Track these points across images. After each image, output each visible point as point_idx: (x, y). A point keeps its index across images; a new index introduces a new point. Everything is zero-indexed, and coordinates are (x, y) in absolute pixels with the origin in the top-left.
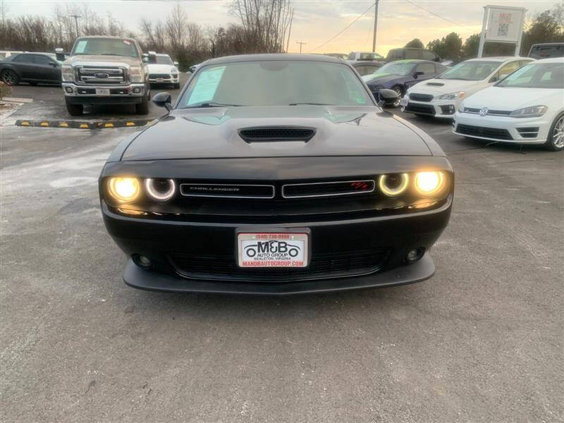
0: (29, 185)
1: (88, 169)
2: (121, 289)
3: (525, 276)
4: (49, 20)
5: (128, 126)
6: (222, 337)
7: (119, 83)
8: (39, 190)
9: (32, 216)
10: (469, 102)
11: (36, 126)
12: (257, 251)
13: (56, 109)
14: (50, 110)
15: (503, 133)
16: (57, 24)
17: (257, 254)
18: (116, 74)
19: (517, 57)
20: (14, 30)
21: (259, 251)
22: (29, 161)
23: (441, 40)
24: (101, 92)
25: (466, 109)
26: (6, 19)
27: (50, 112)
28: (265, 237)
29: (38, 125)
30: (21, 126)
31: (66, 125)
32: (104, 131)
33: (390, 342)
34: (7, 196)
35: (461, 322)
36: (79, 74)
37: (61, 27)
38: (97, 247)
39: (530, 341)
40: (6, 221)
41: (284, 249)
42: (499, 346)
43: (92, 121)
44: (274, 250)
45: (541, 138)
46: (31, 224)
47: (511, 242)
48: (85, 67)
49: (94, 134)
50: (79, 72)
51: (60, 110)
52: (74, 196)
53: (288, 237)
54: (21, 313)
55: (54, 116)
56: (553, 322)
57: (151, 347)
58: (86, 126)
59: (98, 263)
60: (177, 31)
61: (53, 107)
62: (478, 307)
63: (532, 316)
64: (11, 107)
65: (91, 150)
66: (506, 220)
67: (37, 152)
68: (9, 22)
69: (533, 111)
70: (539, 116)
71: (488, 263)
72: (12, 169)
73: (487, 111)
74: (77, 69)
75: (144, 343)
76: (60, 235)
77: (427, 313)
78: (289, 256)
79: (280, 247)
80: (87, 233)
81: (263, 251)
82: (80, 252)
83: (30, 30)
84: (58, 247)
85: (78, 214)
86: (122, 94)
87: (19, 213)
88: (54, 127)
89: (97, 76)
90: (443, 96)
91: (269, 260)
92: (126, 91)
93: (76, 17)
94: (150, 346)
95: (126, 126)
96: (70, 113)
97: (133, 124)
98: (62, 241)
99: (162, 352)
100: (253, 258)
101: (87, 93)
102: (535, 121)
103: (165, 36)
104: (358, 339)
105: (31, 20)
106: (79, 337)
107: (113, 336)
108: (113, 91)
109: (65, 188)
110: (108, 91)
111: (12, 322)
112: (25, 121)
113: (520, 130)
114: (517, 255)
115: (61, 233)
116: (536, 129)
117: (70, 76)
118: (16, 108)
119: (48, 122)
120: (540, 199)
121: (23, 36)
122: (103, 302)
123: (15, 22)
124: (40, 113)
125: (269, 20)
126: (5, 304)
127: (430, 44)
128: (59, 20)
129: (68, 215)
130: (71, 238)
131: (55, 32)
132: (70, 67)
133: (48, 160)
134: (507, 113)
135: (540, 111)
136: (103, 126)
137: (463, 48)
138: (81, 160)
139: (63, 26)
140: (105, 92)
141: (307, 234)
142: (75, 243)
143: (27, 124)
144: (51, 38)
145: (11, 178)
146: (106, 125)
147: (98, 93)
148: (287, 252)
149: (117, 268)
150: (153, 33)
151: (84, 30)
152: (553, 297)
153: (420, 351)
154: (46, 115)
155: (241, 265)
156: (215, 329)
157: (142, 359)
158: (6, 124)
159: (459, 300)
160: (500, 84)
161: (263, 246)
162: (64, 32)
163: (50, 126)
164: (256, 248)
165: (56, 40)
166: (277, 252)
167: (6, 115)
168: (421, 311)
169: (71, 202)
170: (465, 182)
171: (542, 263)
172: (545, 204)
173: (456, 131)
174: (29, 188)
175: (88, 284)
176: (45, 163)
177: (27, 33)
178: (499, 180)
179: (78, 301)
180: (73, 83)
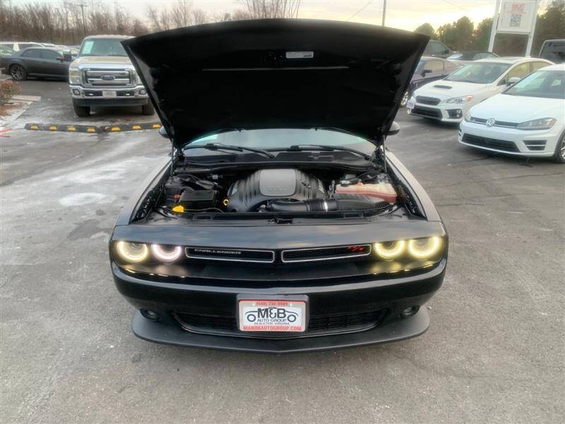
0: (39, 203)
1: (95, 183)
2: (128, 333)
3: (522, 324)
4: (55, 6)
5: (134, 130)
6: (224, 394)
7: (125, 85)
8: (49, 210)
9: (43, 242)
10: (476, 111)
11: (45, 130)
12: (257, 317)
13: (63, 108)
14: (58, 109)
15: (510, 146)
16: (63, 11)
17: (257, 319)
18: (122, 76)
19: (528, 58)
20: (22, 17)
21: (259, 317)
22: (39, 173)
23: (452, 24)
24: (108, 94)
25: (472, 118)
26: (13, 6)
27: (57, 113)
28: (264, 304)
29: (47, 128)
30: (30, 129)
31: (74, 129)
32: (111, 136)
33: (384, 403)
34: (19, 216)
35: (455, 381)
36: (86, 76)
37: (67, 13)
38: (105, 280)
39: (521, 404)
40: (19, 248)
41: (283, 315)
42: (490, 410)
43: (99, 124)
44: (273, 316)
45: (549, 151)
46: (42, 252)
47: (510, 281)
48: (92, 69)
49: (102, 139)
50: (86, 73)
51: (67, 109)
52: (83, 217)
53: (287, 304)
54: (35, 361)
55: (62, 117)
56: (545, 382)
57: (157, 404)
58: (93, 130)
59: (106, 300)
60: (183, 17)
61: (60, 107)
62: (472, 362)
63: (525, 374)
64: (20, 106)
65: (99, 159)
66: (507, 252)
67: (46, 162)
68: (16, 9)
69: (540, 124)
70: (548, 128)
71: (486, 307)
72: (23, 183)
73: (494, 122)
74: (85, 71)
75: (150, 399)
76: (70, 265)
77: (423, 367)
78: (287, 321)
79: (279, 313)
80: (96, 263)
81: (263, 317)
82: (90, 287)
83: (37, 17)
84: (69, 280)
85: (87, 240)
86: (128, 96)
87: (31, 237)
88: (62, 131)
89: (103, 78)
90: (450, 100)
91: (268, 324)
92: (132, 93)
93: (82, 6)
94: (156, 402)
95: (132, 129)
96: (78, 114)
97: (139, 127)
98: (72, 273)
99: (167, 409)
100: (253, 323)
101: (94, 95)
102: (542, 134)
103: (170, 21)
104: (354, 398)
105: (37, 6)
106: (90, 391)
107: (121, 391)
108: (119, 93)
109: (74, 207)
110: (115, 93)
111: (28, 371)
112: (34, 125)
113: (527, 142)
114: (516, 297)
115: (71, 263)
116: (543, 142)
117: (77, 78)
118: (25, 107)
119: (57, 126)
120: (543, 226)
121: (30, 22)
122: (111, 349)
123: (22, 8)
124: (49, 114)
125: (275, 6)
126: (20, 350)
127: (441, 29)
128: (65, 7)
129: (78, 240)
130: (80, 269)
131: (61, 19)
132: (77, 70)
133: (57, 171)
134: (514, 125)
135: (548, 123)
136: (109, 130)
137: (474, 32)
138: (89, 172)
139: (70, 13)
140: (111, 94)
141: (305, 302)
142: (84, 275)
143: (36, 127)
144: (58, 25)
145: (22, 194)
146: (113, 129)
147: (105, 96)
148: (286, 318)
149: (125, 306)
150: (159, 19)
151: (91, 17)
152: (548, 351)
153: (413, 414)
154: (54, 116)
155: (242, 329)
156: (218, 383)
157: (149, 418)
158: (16, 127)
159: (454, 353)
160: (508, 92)
161: (263, 312)
162: (70, 18)
163: (58, 130)
164: (256, 314)
165: (63, 27)
166: (276, 318)
167: (15, 116)
168: (416, 365)
169: (80, 224)
170: (468, 202)
171: (539, 307)
172: (547, 232)
173: (463, 140)
174: (39, 206)
175: (97, 327)
176: (55, 176)
177: (34, 20)
178: (502, 201)
179: (88, 347)
180: (81, 85)
